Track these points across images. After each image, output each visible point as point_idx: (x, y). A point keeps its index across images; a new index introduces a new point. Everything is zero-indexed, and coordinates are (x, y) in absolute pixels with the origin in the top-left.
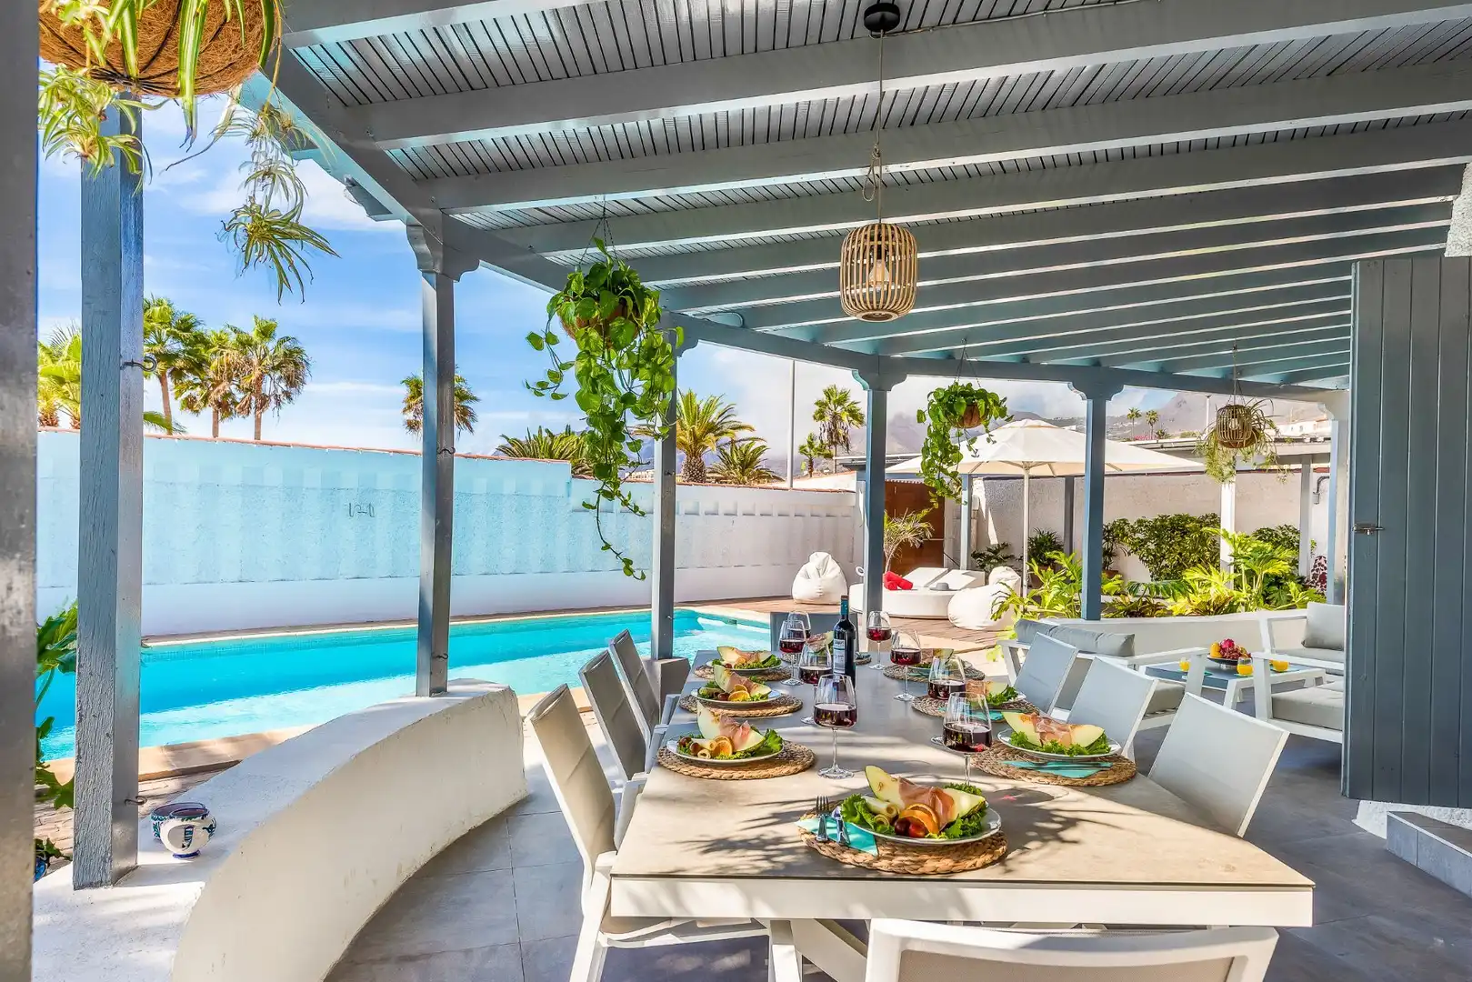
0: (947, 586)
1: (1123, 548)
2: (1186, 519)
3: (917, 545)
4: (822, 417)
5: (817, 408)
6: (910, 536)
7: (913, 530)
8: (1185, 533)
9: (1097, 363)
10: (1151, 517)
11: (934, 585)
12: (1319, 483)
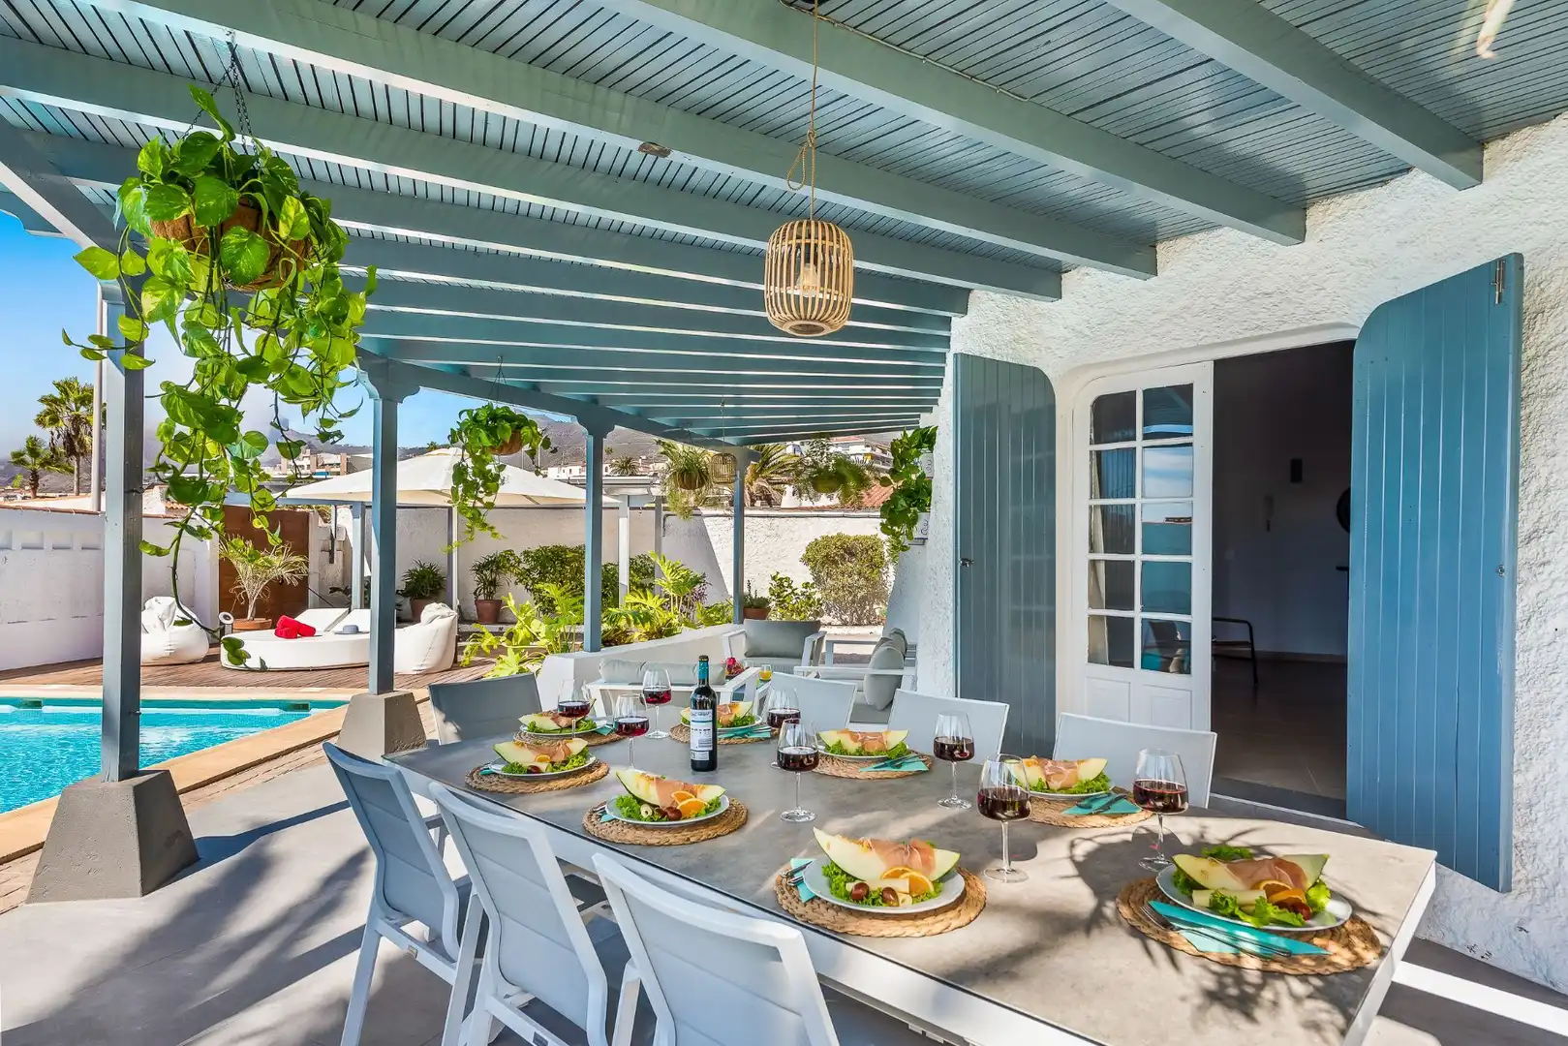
0: (357, 628)
1: (508, 579)
2: (564, 550)
3: (296, 583)
4: (55, 421)
5: (45, 407)
6: (285, 573)
7: (285, 565)
8: (563, 563)
9: (594, 400)
10: (534, 548)
11: (339, 628)
12: (664, 520)
